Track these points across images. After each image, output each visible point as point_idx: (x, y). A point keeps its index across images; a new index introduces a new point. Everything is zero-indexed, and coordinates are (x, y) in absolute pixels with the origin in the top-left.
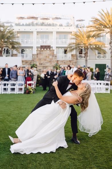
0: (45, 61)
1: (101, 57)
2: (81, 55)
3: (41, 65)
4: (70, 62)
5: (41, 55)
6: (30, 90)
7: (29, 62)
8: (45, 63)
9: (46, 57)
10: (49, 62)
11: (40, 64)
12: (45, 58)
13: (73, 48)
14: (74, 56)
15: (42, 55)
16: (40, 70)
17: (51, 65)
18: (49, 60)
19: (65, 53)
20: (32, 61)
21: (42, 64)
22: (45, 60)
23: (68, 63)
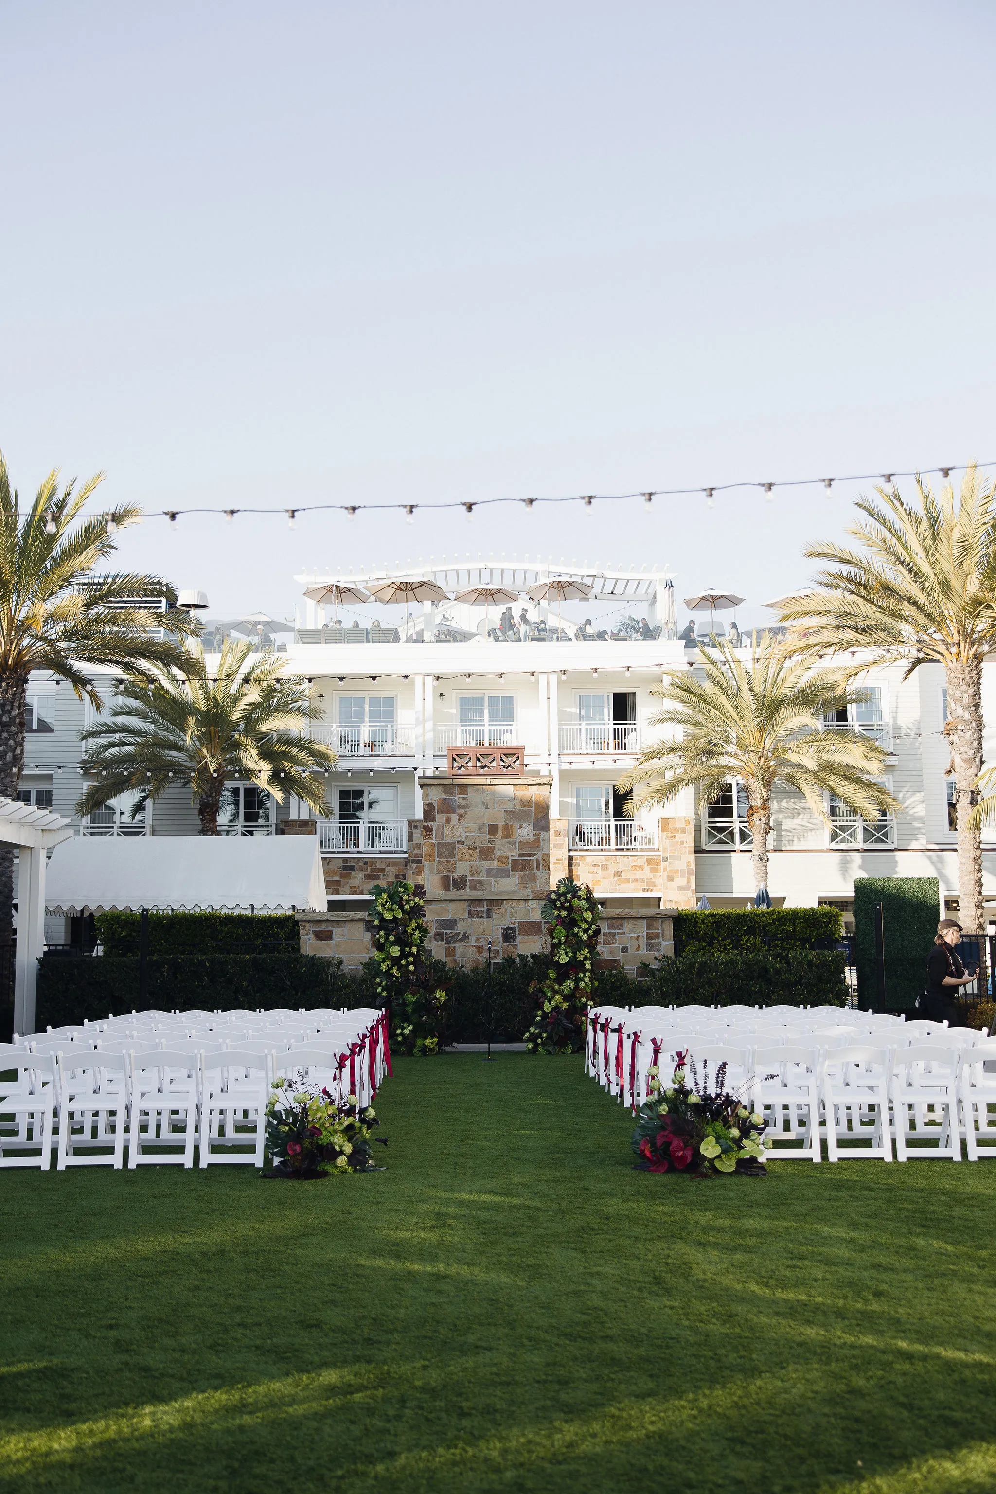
0: (487, 864)
1: (853, 835)
2: (721, 822)
3: (453, 894)
4: (654, 871)
5: (454, 817)
6: (324, 1139)
7: (392, 871)
8: (483, 877)
9: (493, 829)
10: (516, 866)
11: (446, 882)
12: (484, 838)
13: (669, 775)
14: (676, 830)
15: (461, 817)
16: (451, 924)
17: (528, 892)
18: (514, 853)
19: (619, 812)
20: (406, 862)
21: (460, 883)
22: (486, 853)
23: (638, 875)
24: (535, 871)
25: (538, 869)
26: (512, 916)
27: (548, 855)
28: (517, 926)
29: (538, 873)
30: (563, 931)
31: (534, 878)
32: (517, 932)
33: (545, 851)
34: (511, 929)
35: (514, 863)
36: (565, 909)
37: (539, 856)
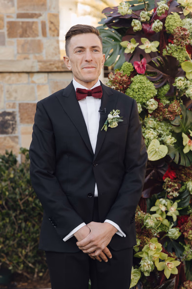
24: (40, 37)
25: (44, 34)
26: (10, 95)
27: (56, 16)
28: (17, 110)
29: (44, 41)
30: (152, 86)
31: (39, 47)
32: (18, 119)
33: (53, 11)
34: (9, 114)
35: (12, 26)
36: (151, 36)
37: (45, 17)
